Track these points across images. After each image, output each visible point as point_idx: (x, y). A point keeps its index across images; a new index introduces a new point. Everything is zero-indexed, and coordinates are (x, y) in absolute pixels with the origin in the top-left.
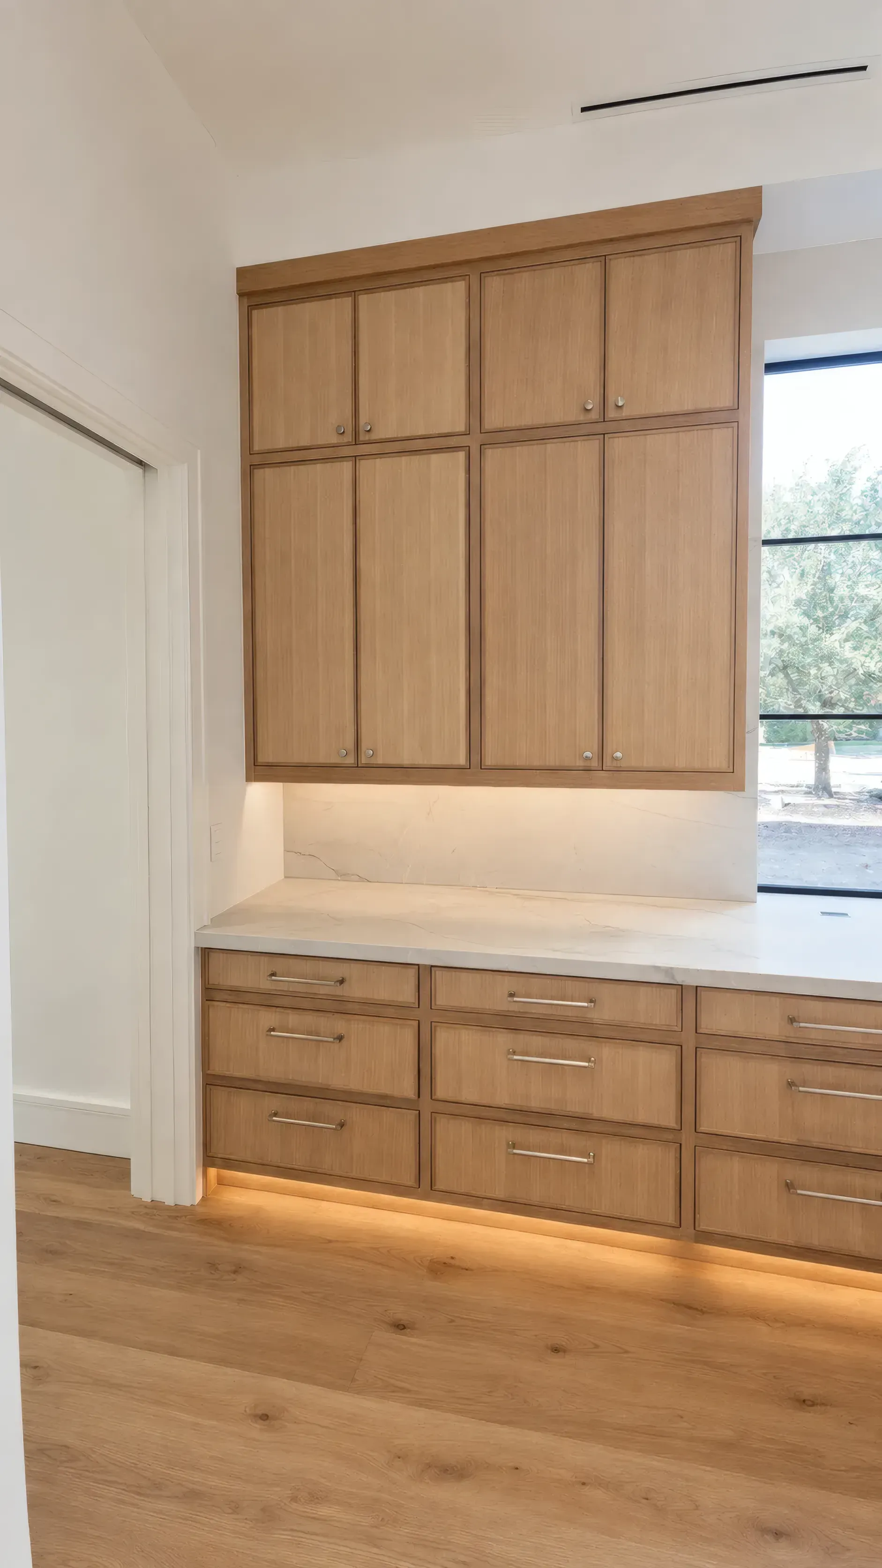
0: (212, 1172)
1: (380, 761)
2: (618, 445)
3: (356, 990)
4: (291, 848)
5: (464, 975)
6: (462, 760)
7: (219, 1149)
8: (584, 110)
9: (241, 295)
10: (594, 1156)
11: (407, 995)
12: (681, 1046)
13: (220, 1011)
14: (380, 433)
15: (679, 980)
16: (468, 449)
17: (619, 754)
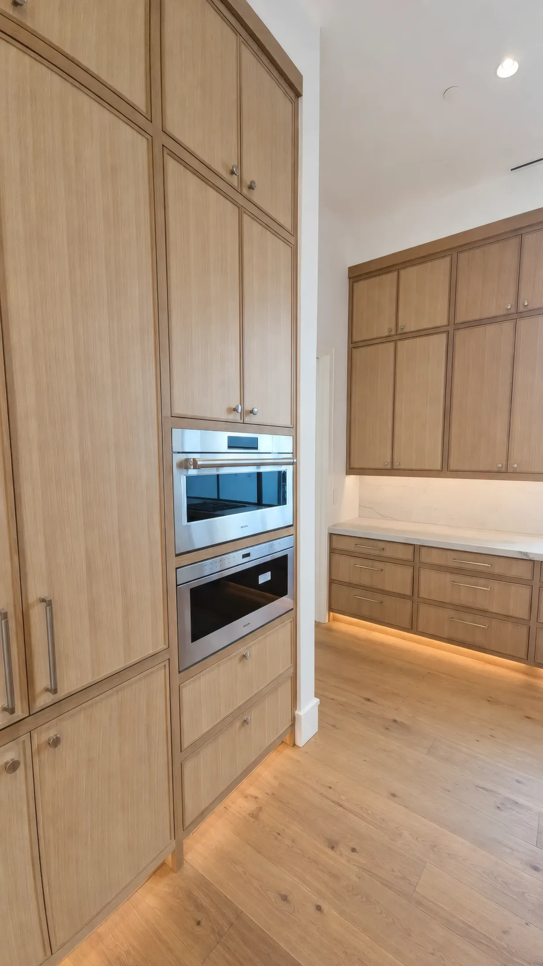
0: (331, 613)
1: (402, 467)
2: (523, 324)
3: (388, 553)
4: (362, 506)
5: (434, 551)
6: (439, 467)
7: (333, 607)
8: (512, 170)
9: (349, 278)
10: (488, 626)
11: (410, 557)
12: (532, 586)
13: (336, 557)
14: (407, 330)
15: (531, 557)
16: (448, 332)
17: (516, 466)
